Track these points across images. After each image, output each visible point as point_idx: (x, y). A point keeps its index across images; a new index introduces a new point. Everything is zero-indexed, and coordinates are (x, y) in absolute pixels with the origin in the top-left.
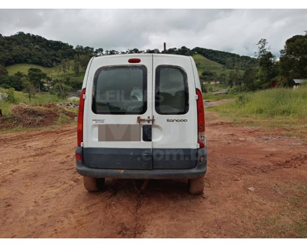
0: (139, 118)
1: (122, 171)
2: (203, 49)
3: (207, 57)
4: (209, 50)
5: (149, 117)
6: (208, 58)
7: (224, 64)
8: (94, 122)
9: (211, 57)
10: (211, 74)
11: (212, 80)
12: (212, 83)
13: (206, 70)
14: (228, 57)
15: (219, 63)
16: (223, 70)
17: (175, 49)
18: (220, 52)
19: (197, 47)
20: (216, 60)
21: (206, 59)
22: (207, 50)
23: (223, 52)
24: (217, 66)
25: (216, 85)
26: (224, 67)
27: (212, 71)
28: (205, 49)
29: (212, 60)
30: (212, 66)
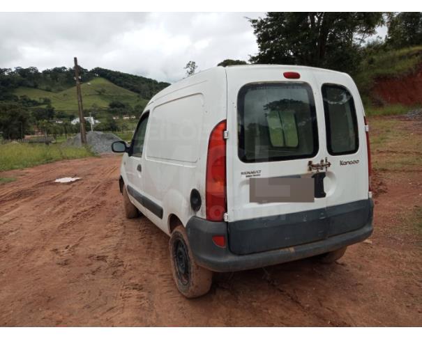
0: (310, 163)
1: (292, 250)
2: (106, 70)
3: (113, 81)
4: (116, 73)
5: (322, 161)
6: (116, 84)
7: (138, 92)
8: (244, 176)
9: (120, 82)
10: (123, 106)
11: (125, 114)
12: (125, 118)
13: (115, 100)
14: (143, 83)
15: (132, 90)
16: (138, 101)
17: (64, 68)
18: (131, 76)
19: (98, 68)
20: (127, 87)
21: (112, 84)
22: (113, 72)
23: (136, 76)
24: (129, 94)
25: (131, 120)
26: (138, 96)
27: (124, 102)
28: (110, 71)
29: (122, 86)
30: (122, 94)
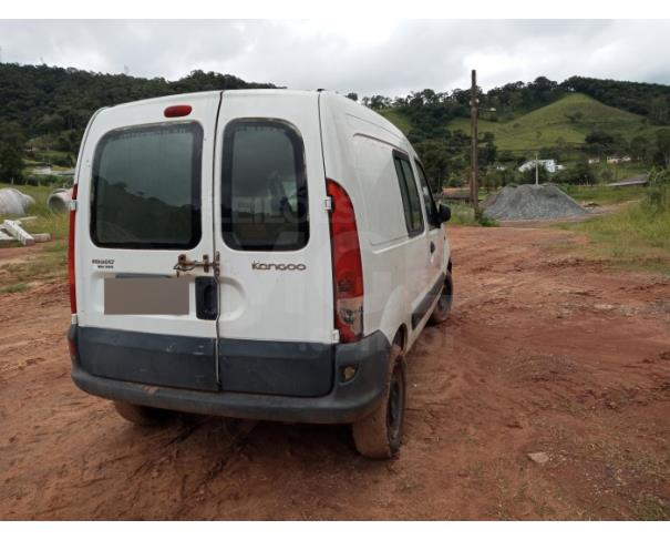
0: (182, 258)
1: (152, 390)
2: (589, 81)
3: (599, 98)
4: (607, 81)
5: (206, 257)
6: (603, 102)
7: (644, 113)
8: (96, 266)
9: (611, 98)
10: (610, 140)
11: (611, 153)
12: (611, 161)
13: (597, 130)
14: (656, 96)
15: (632, 111)
16: (641, 129)
17: (521, 83)
18: (636, 84)
19: (575, 77)
20: (623, 105)
21: (597, 103)
22: (602, 81)
23: (644, 84)
24: (625, 119)
25: (621, 165)
26: (643, 121)
27: (611, 132)
28: (595, 80)
29: (613, 105)
30: (612, 119)
